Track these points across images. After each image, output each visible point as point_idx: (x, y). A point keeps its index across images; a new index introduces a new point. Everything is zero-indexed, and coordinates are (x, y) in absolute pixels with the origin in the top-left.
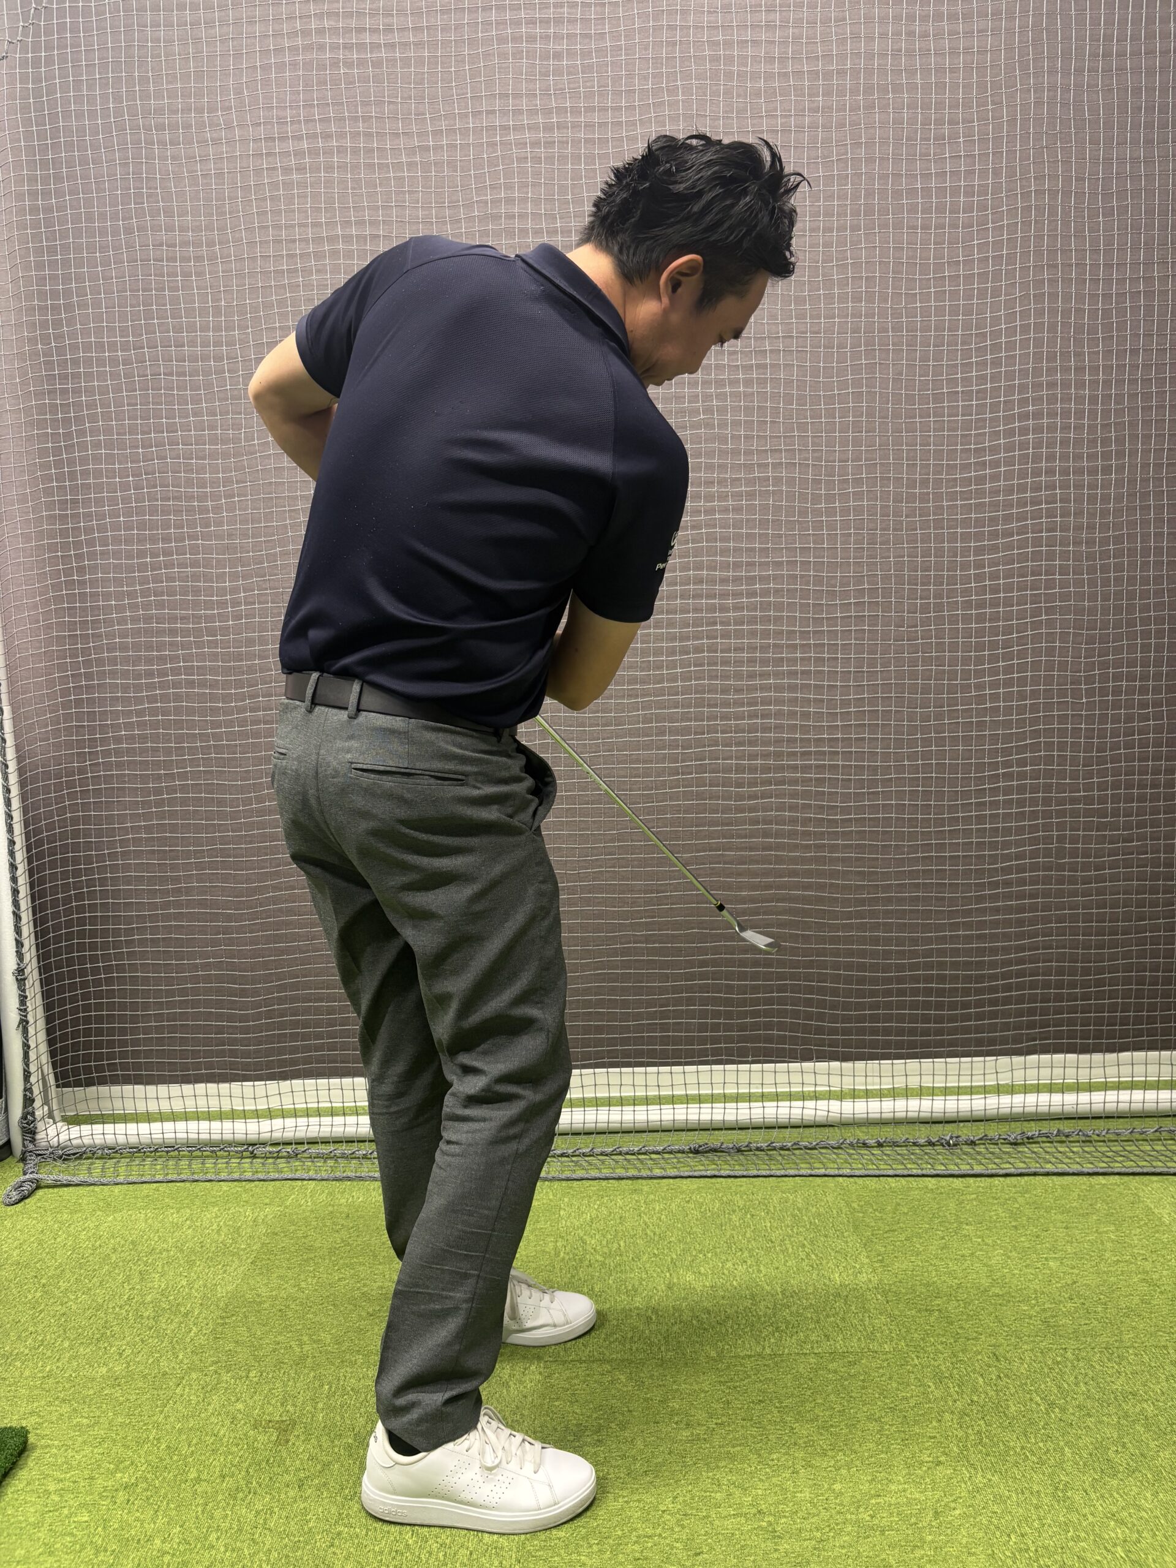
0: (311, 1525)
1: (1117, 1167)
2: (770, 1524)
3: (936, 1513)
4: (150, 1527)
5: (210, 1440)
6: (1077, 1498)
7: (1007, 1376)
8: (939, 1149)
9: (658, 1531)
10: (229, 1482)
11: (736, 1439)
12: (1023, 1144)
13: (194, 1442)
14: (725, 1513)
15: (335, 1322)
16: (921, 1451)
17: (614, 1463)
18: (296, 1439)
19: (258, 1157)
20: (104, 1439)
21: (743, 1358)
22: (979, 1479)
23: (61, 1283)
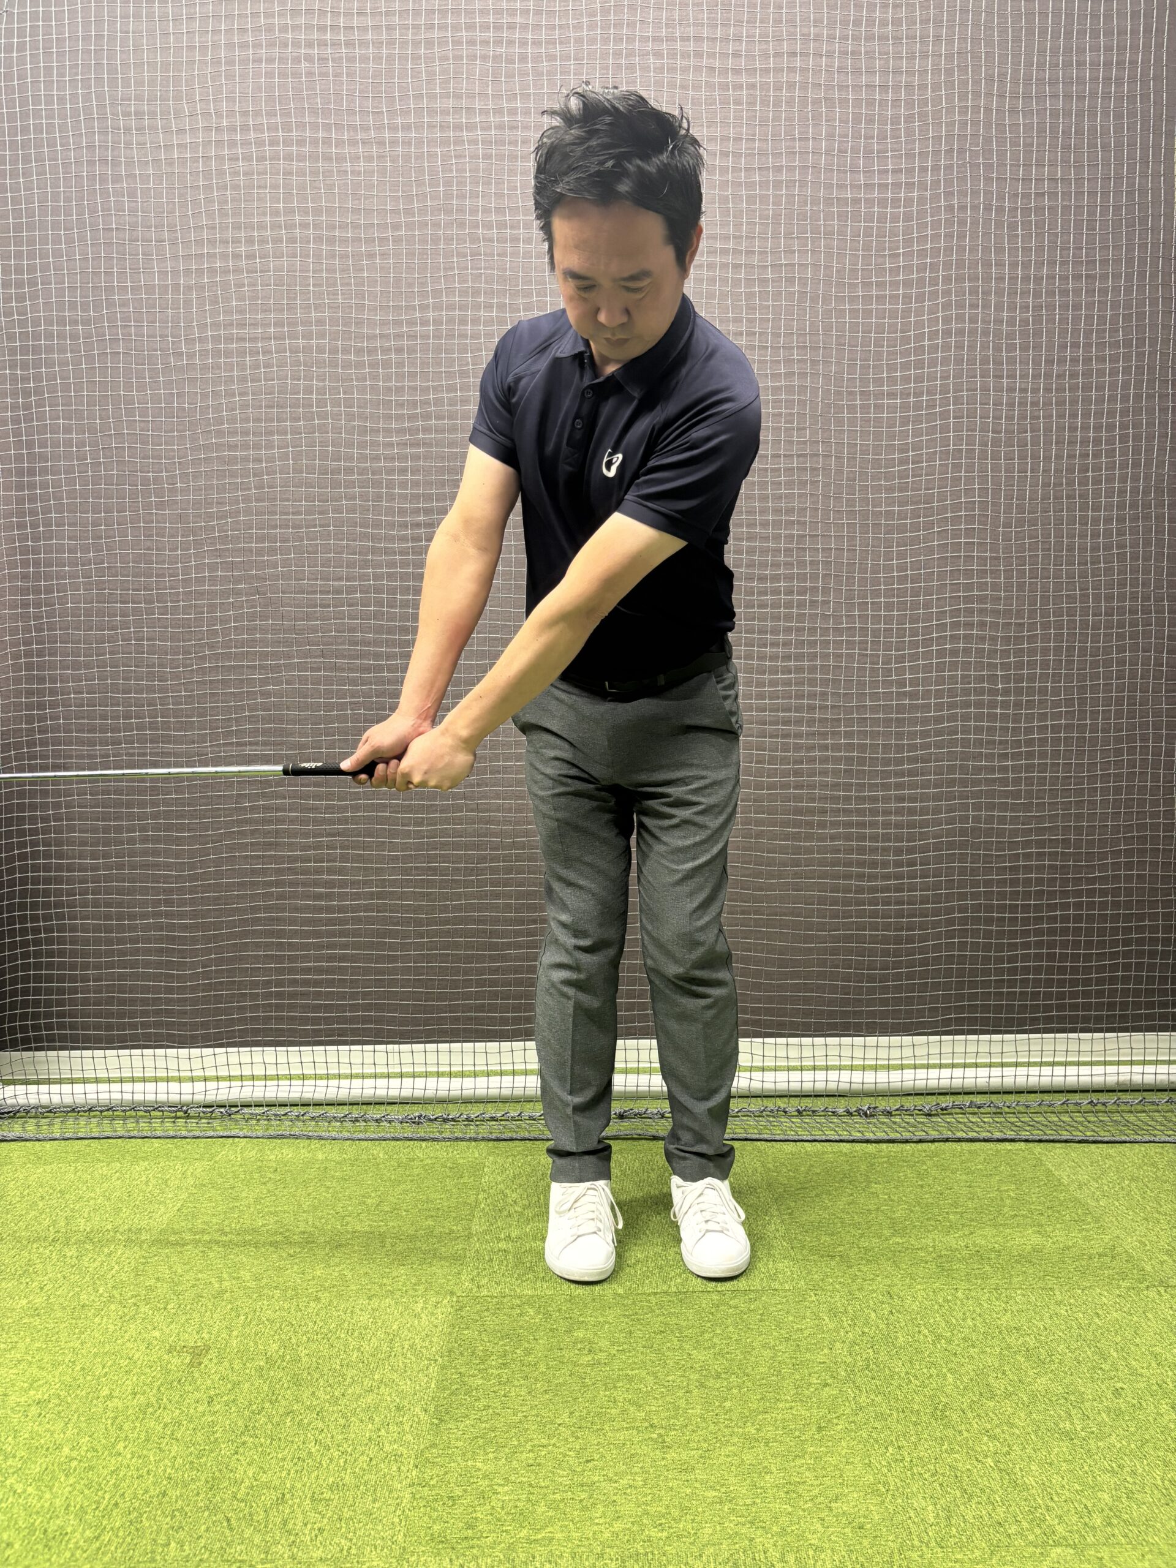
0: (217, 1435)
1: (1025, 1135)
2: (660, 1435)
3: (820, 1429)
4: (59, 1437)
5: (124, 1363)
6: (954, 1416)
7: (899, 1312)
8: (857, 1119)
9: (552, 1442)
10: (142, 1399)
11: (635, 1363)
12: (937, 1115)
13: (109, 1364)
14: (618, 1427)
15: (256, 1262)
16: (810, 1375)
17: (516, 1383)
18: (209, 1362)
19: (193, 1118)
20: (19, 1362)
21: (649, 1295)
22: (863, 1400)
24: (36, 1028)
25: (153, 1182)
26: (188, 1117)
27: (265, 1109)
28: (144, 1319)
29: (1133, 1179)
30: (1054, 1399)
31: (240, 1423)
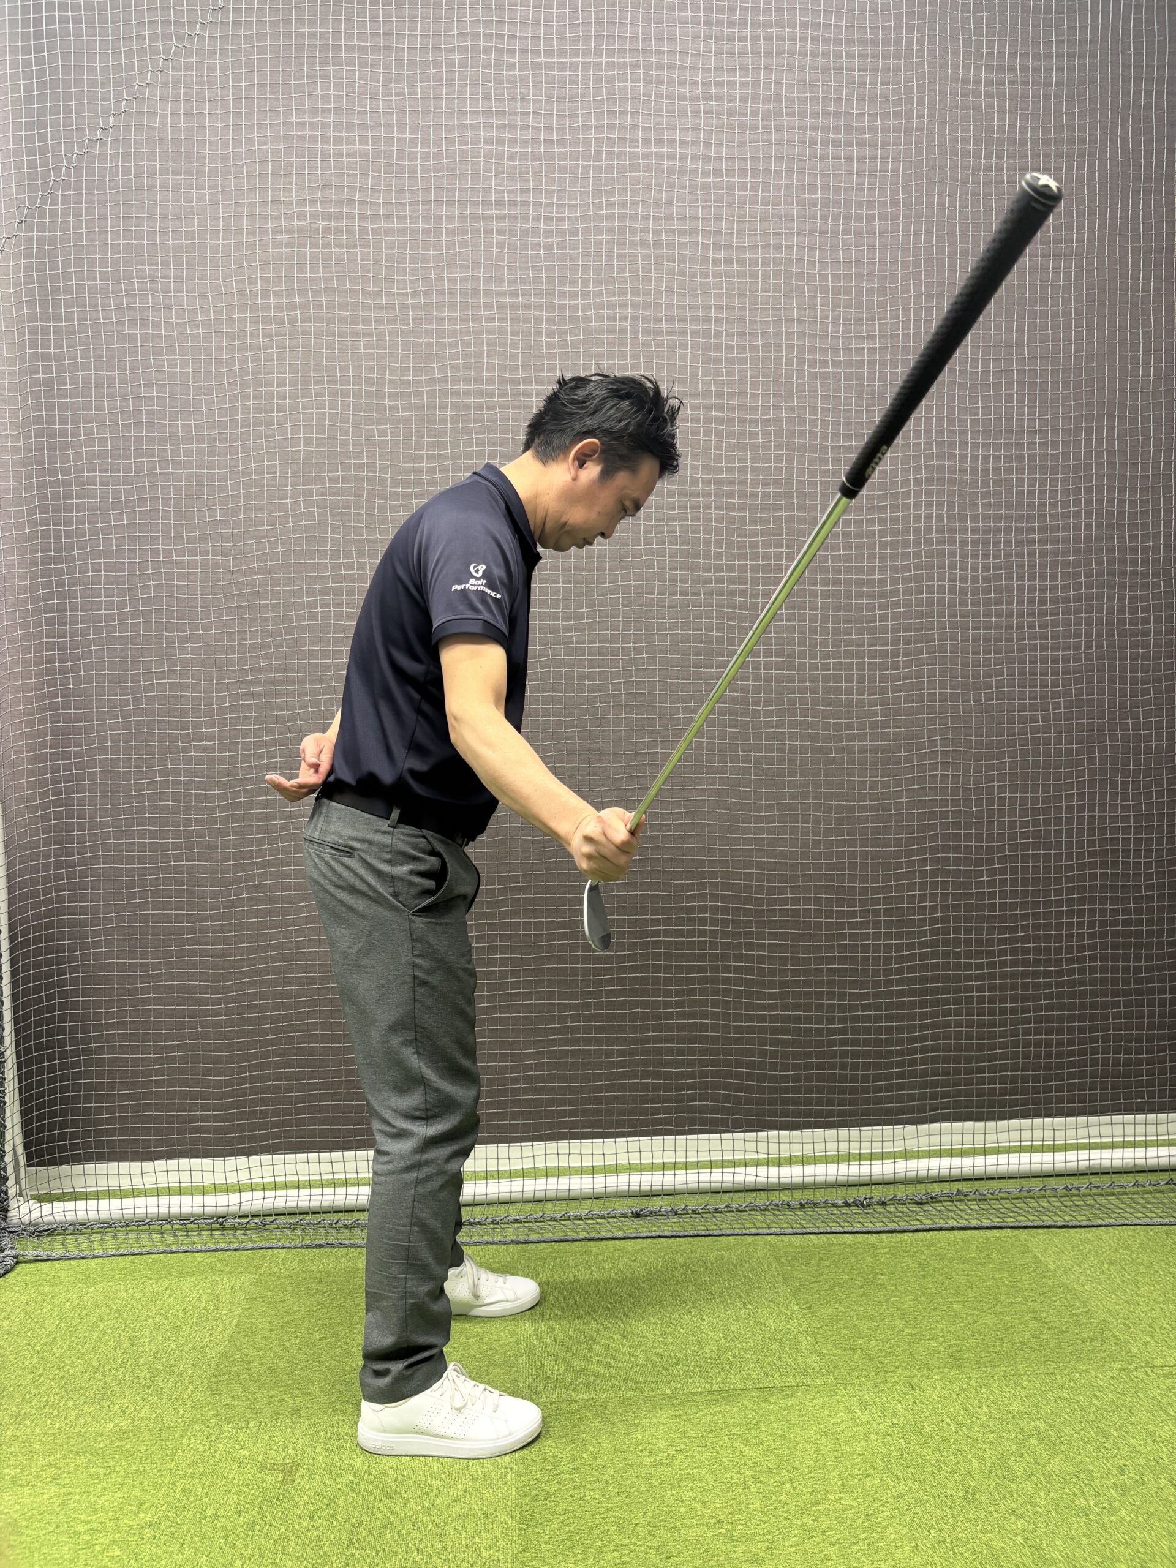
0: (326, 1549)
1: (1010, 1221)
2: (728, 1530)
3: (868, 1516)
5: (221, 1482)
6: (984, 1499)
7: (921, 1402)
8: (854, 1209)
10: (247, 1517)
11: (694, 1463)
12: (927, 1203)
13: (207, 1484)
14: (689, 1523)
15: (322, 1377)
16: (852, 1466)
17: (589, 1486)
18: (301, 1478)
19: (227, 1229)
20: (122, 1485)
21: (694, 1394)
22: (902, 1487)
23: (55, 1350)
24: (76, 1147)
25: (205, 1298)
26: (223, 1228)
27: (299, 1217)
28: (230, 1438)
29: (1111, 1263)
30: (1068, 1478)
31: (344, 1536)
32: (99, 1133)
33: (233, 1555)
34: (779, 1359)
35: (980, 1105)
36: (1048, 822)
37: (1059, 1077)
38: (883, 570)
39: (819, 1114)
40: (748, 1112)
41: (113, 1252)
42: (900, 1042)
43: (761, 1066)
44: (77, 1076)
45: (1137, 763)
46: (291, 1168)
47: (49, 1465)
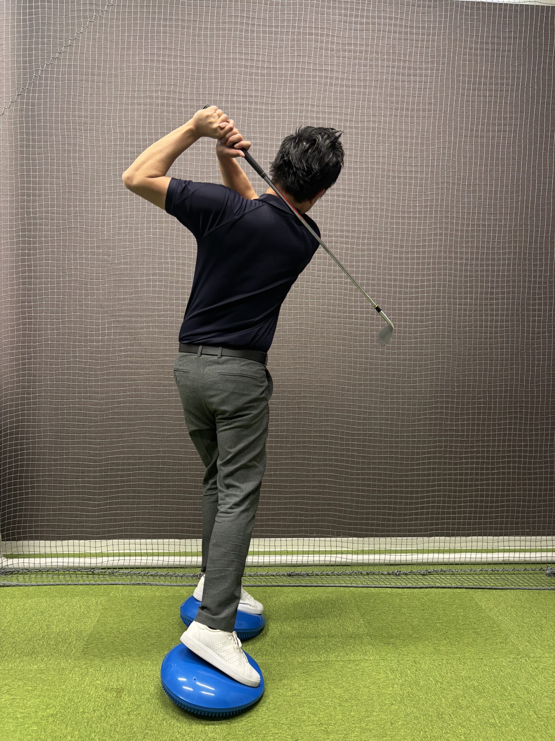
0: (135, 730)
1: (465, 585)
2: (325, 728)
3: (392, 724)
4: (65, 731)
5: (87, 696)
6: (447, 718)
7: (419, 670)
8: (392, 576)
9: (280, 732)
10: (98, 713)
11: (311, 695)
12: (427, 575)
13: (80, 696)
14: (307, 724)
15: (137, 647)
16: (385, 699)
18: (125, 696)
19: (95, 574)
20: (40, 696)
21: (313, 662)
22: (408, 711)
23: (11, 629)
24: (24, 533)
25: (83, 607)
26: (93, 574)
27: (129, 570)
28: (92, 675)
29: (512, 607)
30: (487, 709)
31: (144, 724)
32: (36, 526)
33: (91, 731)
34: (353, 647)
35: (453, 529)
36: (490, 397)
37: (491, 518)
38: (417, 275)
39: (377, 531)
40: (344, 529)
41: (41, 583)
42: (417, 498)
43: (351, 507)
44: (27, 499)
45: (533, 371)
46: (127, 546)
47: (6, 685)
